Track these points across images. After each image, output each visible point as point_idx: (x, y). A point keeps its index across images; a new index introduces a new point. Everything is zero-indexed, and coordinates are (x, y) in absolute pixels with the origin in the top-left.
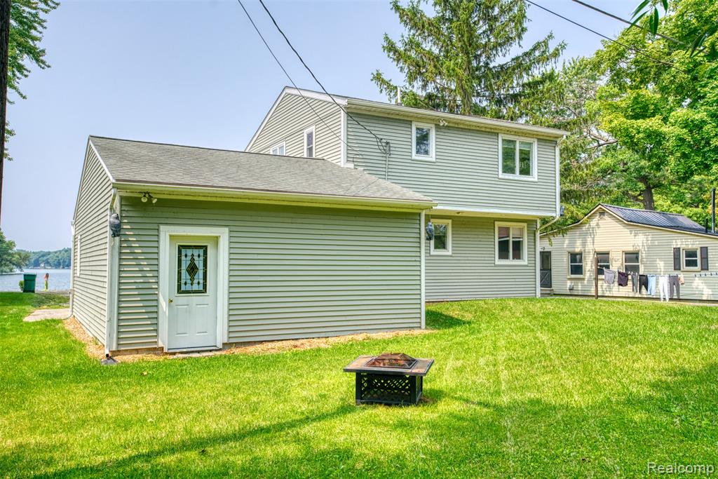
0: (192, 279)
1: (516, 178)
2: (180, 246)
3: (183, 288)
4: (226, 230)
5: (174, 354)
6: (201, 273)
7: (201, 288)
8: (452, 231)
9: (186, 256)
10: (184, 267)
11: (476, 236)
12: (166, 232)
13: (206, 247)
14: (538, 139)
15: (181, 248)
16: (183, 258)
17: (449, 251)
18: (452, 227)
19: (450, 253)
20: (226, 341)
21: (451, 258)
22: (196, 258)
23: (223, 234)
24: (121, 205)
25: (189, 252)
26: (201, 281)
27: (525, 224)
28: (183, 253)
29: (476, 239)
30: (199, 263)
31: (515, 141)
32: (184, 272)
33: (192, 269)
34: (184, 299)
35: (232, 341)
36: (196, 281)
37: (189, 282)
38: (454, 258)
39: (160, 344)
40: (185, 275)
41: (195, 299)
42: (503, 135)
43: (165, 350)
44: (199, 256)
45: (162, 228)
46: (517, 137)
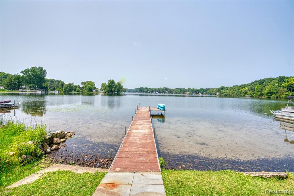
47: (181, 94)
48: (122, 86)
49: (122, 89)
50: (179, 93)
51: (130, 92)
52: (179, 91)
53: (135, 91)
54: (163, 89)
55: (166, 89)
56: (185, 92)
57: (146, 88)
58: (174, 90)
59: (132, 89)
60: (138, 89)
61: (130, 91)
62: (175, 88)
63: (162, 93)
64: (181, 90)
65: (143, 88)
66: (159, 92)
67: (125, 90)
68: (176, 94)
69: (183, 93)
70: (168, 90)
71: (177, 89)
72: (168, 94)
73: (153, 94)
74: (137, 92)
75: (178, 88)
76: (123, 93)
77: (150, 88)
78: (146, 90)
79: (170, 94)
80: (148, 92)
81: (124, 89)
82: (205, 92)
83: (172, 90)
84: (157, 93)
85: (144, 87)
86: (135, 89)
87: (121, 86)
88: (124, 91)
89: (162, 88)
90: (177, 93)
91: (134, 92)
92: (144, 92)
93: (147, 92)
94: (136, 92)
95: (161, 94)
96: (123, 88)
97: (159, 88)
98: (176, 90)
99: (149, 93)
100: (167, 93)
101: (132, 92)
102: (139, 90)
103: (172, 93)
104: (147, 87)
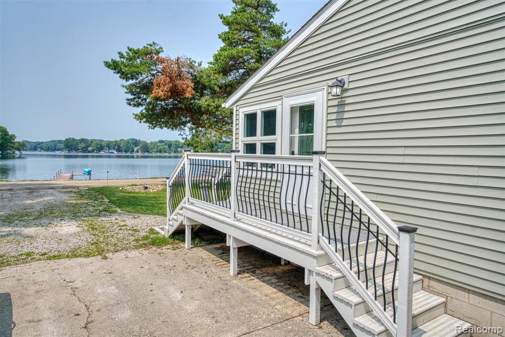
47: (170, 153)
48: (13, 137)
49: (14, 143)
50: (165, 152)
51: (35, 149)
52: (167, 147)
53: (51, 148)
54: (128, 142)
55: (136, 143)
56: (179, 149)
57: (83, 140)
58: (154, 144)
59: (43, 143)
60: (60, 141)
61: (36, 147)
62: (158, 141)
63: (126, 152)
64: (170, 146)
65: (74, 140)
66: (119, 150)
67: (22, 146)
68: (158, 154)
69: (175, 152)
70: (141, 145)
71: (161, 142)
72: (140, 154)
73: (102, 153)
74: (59, 150)
75: (163, 140)
76: (17, 152)
77: (95, 140)
78: (83, 145)
79: (146, 154)
80: (90, 149)
81: (19, 143)
82: (220, 148)
83: (149, 145)
84: (113, 153)
85: (78, 138)
86: (52, 141)
87: (8, 137)
88: (19, 150)
89: (125, 141)
90: (161, 152)
91: (48, 150)
92: (77, 150)
93: (85, 150)
94: (55, 150)
95: (124, 154)
96: (16, 140)
97: (118, 140)
98: (159, 144)
99: (93, 151)
100: (138, 152)
101: (42, 149)
102: (62, 146)
103: (148, 152)
104: (84, 138)
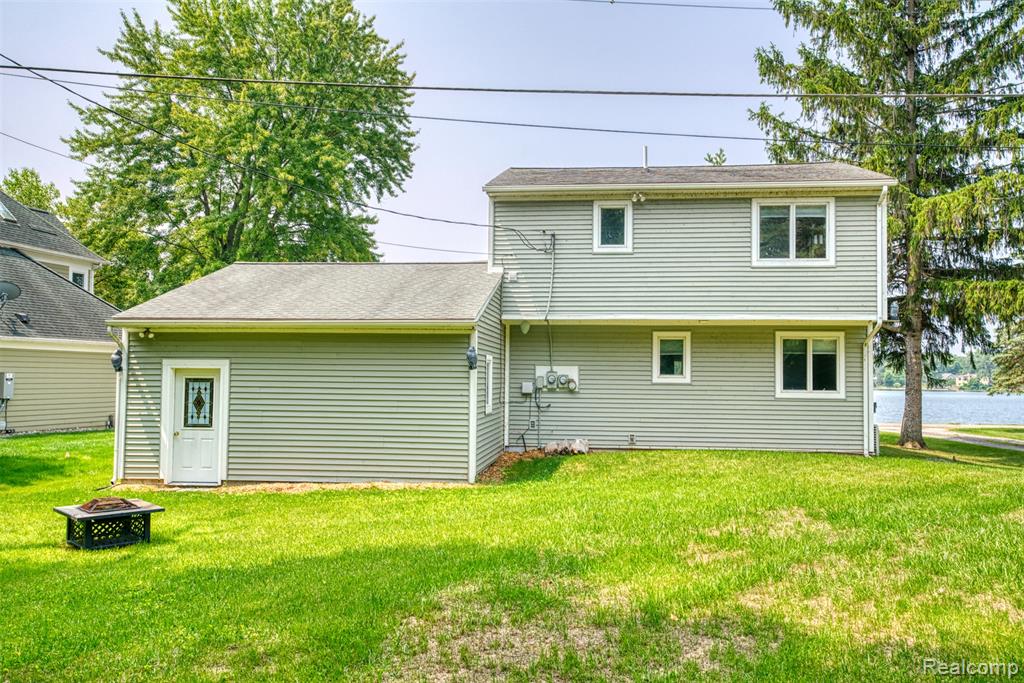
0: (199, 413)
1: (788, 264)
2: (186, 379)
3: (190, 421)
4: (227, 362)
5: (174, 486)
6: (207, 406)
7: (207, 423)
8: (692, 348)
9: (193, 389)
10: (191, 400)
11: (738, 355)
12: (168, 366)
13: (212, 379)
14: (837, 198)
15: (188, 381)
16: (190, 391)
17: (687, 378)
18: (692, 343)
19: (688, 380)
20: (224, 478)
21: (690, 388)
22: (203, 391)
23: (224, 365)
24: (129, 341)
25: (196, 385)
26: (208, 415)
27: (842, 335)
28: (191, 387)
29: (737, 360)
30: (206, 397)
31: (789, 207)
32: (190, 405)
33: (199, 403)
34: (190, 432)
35: (231, 478)
36: (202, 415)
37: (195, 415)
38: (696, 388)
39: (161, 477)
40: (192, 408)
41: (200, 433)
42: (760, 200)
43: (166, 483)
44: (206, 389)
45: (165, 361)
46: (792, 200)
